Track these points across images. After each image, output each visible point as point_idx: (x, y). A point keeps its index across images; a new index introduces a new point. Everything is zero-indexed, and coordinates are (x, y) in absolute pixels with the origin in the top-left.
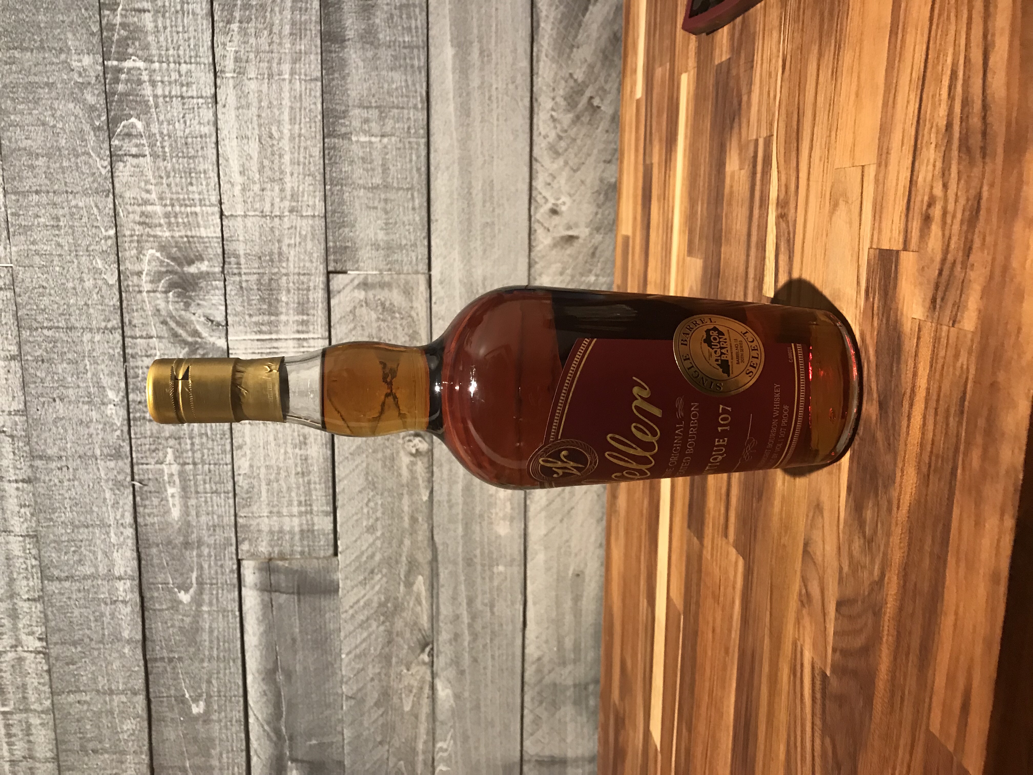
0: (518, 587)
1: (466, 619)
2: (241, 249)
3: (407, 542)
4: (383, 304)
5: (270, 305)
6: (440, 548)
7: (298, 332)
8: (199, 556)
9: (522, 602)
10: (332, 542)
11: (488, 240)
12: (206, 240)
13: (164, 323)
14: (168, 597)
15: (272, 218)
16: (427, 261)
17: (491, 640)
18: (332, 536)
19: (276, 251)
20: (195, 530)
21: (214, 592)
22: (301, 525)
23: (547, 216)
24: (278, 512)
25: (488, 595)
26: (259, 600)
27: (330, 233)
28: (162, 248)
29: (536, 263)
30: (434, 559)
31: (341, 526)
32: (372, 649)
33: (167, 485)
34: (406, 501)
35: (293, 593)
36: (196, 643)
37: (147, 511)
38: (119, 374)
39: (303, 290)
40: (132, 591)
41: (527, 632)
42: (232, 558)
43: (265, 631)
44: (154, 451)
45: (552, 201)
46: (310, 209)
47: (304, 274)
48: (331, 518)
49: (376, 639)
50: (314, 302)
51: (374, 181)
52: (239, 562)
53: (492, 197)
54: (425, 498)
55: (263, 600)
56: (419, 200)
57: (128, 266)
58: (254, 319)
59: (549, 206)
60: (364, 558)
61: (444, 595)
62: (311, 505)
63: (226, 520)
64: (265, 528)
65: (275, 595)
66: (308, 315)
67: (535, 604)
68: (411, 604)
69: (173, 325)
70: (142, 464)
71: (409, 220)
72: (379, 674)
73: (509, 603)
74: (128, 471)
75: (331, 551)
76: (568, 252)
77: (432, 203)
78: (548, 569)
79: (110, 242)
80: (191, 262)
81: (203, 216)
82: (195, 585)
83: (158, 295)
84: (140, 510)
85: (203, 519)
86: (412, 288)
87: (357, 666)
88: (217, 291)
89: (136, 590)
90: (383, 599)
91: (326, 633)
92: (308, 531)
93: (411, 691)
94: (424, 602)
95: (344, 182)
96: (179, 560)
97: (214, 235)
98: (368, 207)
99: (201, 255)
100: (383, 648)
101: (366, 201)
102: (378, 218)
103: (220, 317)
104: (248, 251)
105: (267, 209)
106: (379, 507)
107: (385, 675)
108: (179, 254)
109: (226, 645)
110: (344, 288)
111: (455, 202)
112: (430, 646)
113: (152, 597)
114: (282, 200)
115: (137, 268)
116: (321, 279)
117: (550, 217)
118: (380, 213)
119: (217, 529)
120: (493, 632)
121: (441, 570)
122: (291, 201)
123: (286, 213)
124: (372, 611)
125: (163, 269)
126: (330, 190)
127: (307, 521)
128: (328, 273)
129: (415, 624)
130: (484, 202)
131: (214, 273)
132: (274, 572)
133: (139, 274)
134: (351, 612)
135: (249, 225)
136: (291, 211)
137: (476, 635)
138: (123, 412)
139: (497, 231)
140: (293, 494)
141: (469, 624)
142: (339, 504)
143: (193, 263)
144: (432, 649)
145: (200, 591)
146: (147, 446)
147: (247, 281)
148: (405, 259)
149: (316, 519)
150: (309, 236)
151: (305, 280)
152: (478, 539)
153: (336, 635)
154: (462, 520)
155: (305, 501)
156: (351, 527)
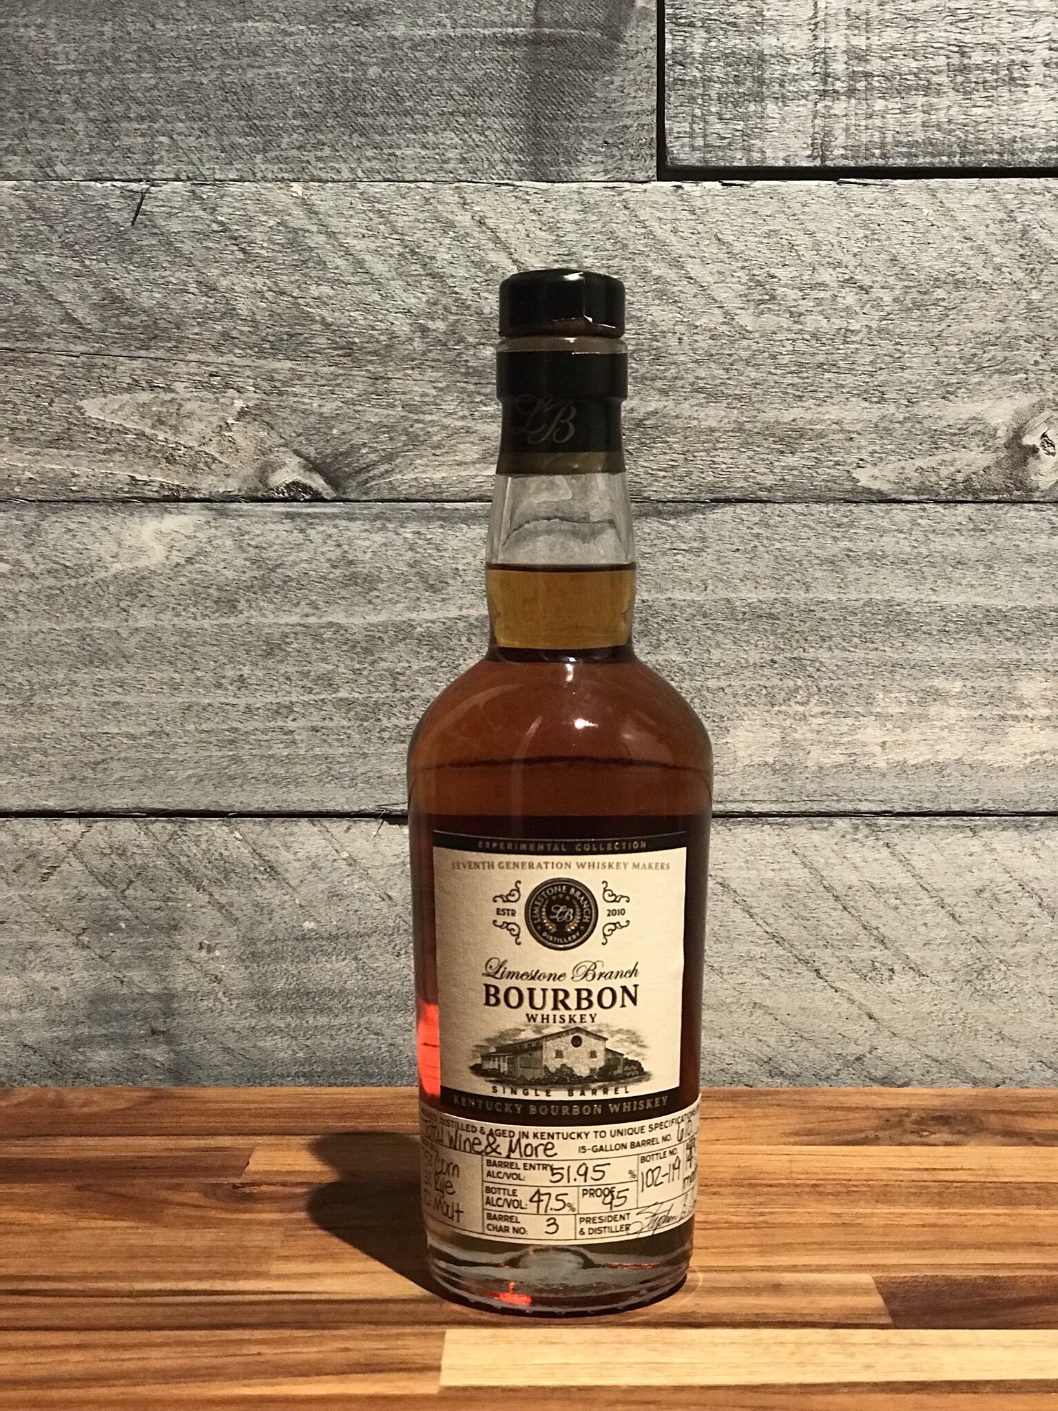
1: (429, 614)
3: (713, 416)
6: (688, 528)
10: (718, 160)
17: (350, 703)
18: (739, 160)
22: (782, 57)
31: (774, 194)
32: (326, 290)
34: (856, 413)
35: (538, 22)
41: (372, 827)
48: (803, 161)
49: (361, 305)
54: (864, 478)
60: (658, 270)
62: (851, 92)
72: (231, 313)
75: (682, 152)
87: (258, 236)
91: (384, 131)
92: (760, 81)
93: (160, 421)
100: (327, 325)
106: (838, 323)
107: (225, 334)
112: (328, 491)
124: (466, 294)
127: (795, 79)
129: (414, 441)
134: (464, 219)
137: (367, 651)
140: (891, 36)
141: (410, 624)
142: (853, 189)
144: (317, 498)
149: (804, 109)
152: (716, 655)
153: (376, 165)
154: (786, 602)
155: (867, 75)
156: (773, 225)
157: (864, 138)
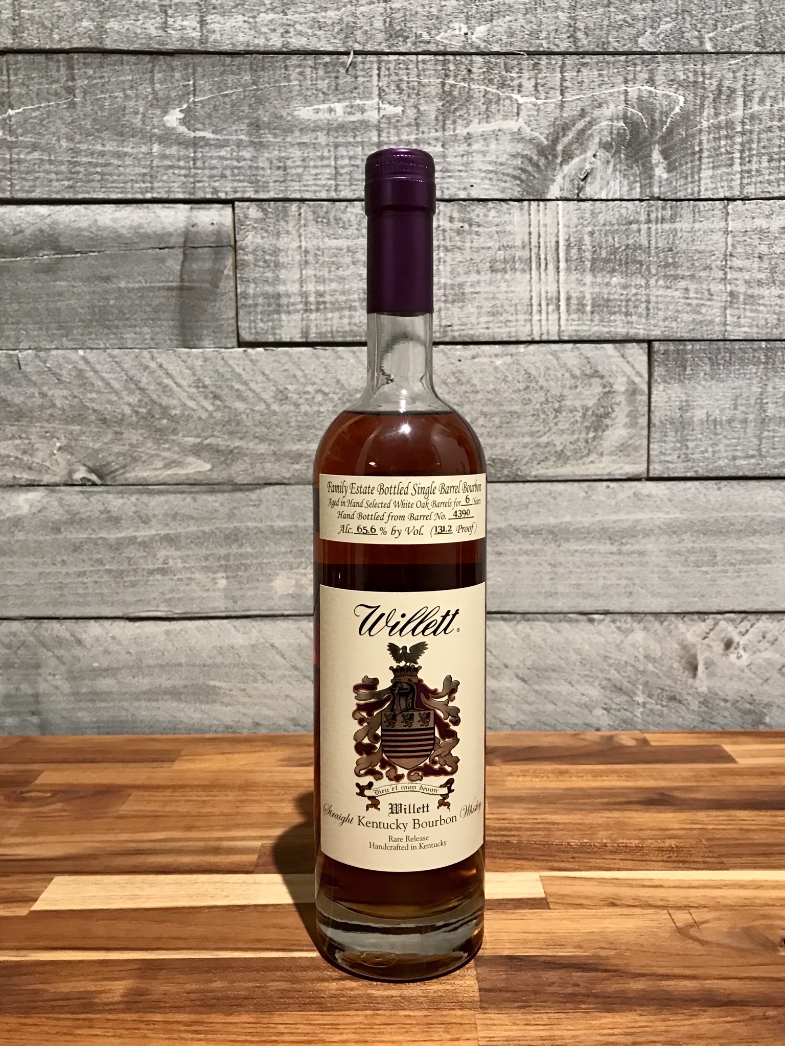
0: (195, 609)
1: (143, 533)
2: (683, 225)
3: (262, 448)
4: (607, 415)
5: (607, 261)
6: (254, 495)
7: (568, 299)
8: (239, 144)
9: (170, 615)
10: (262, 339)
11: (693, 558)
12: (696, 177)
13: (583, 113)
14: (173, 94)
15: (723, 268)
16: (666, 475)
17: (109, 571)
18: (271, 339)
19: (679, 272)
20: (278, 140)
21: (182, 163)
22: (288, 296)
23: (723, 635)
24: (306, 262)
25: (180, 565)
26: (171, 229)
27: (704, 345)
28: (686, 117)
29: (662, 623)
30: (237, 487)
31: (286, 353)
32: (94, 395)
33: (347, 103)
35: (182, 280)
36: (98, 131)
37: (308, 71)
38: (511, 44)
39: (627, 306)
40: (182, 39)
41: (122, 623)
42: (236, 192)
43: (120, 236)
44: (398, 87)
45: (743, 641)
46: (735, 319)
47: (648, 309)
48: (298, 339)
49: (110, 402)
50: (610, 321)
51: (770, 405)
52: (230, 202)
53: (750, 562)
55: (170, 235)
56: (745, 466)
57: (663, 66)
58: (587, 239)
59: (737, 638)
60: (237, 386)
61: (181, 502)
62: (318, 310)
63: (296, 186)
64: (282, 242)
65: (179, 253)
66: (592, 313)
67: (167, 633)
68: (167, 454)
69: (580, 125)
70: (379, 69)
71: (719, 451)
72: (53, 406)
73: (169, 596)
74: (369, 48)
75: (246, 336)
76: (676, 665)
77: (742, 483)
78: (220, 651)
79: (695, 43)
80: (665, 154)
81: (728, 174)
82: (193, 135)
83: (622, 107)
84: (310, 61)
85: (296, 153)
86: (628, 456)
87: (64, 372)
88: (626, 188)
89: (185, 46)
90: (173, 412)
91: (117, 327)
92: (279, 305)
93: (25, 452)
94: (170, 472)
95: (770, 366)
96: (232, 113)
97: (702, 189)
98: (736, 399)
99: (675, 168)
100: (95, 411)
101: (744, 396)
102: (722, 411)
103: (590, 190)
104: (679, 235)
105: (737, 263)
106: (315, 408)
107: (51, 415)
108: (677, 138)
109: (98, 177)
110: (628, 362)
111: (743, 514)
112: (98, 481)
113: (173, 70)
114: (746, 282)
115: (659, 78)
116: (642, 332)
117: (722, 640)
118: (728, 414)
119: (281, 172)
120: (121, 573)
121: (220, 497)
122: (745, 294)
123: (729, 288)
124: (154, 397)
125: (657, 116)
126: (760, 348)
127: (293, 304)
128: (649, 342)
129: (135, 460)
130: (742, 552)
131: (651, 185)
132: (215, 254)
133: (651, 81)
134: (153, 365)
135: (715, 237)
136: (731, 294)
137: (117, 549)
138: (456, 46)
139: (704, 569)
140: (334, 286)
141: (135, 538)
142: (320, 350)
143: (665, 159)
144: (94, 484)
145: (182, 142)
146: (405, 78)
147: (639, 231)
148: (668, 447)
149: (297, 317)
150: (699, 318)
151: (640, 310)
152: (267, 549)
153: (115, 341)
154: (296, 526)
155: (324, 303)
156: (286, 367)
157: (324, 330)
